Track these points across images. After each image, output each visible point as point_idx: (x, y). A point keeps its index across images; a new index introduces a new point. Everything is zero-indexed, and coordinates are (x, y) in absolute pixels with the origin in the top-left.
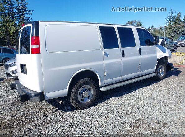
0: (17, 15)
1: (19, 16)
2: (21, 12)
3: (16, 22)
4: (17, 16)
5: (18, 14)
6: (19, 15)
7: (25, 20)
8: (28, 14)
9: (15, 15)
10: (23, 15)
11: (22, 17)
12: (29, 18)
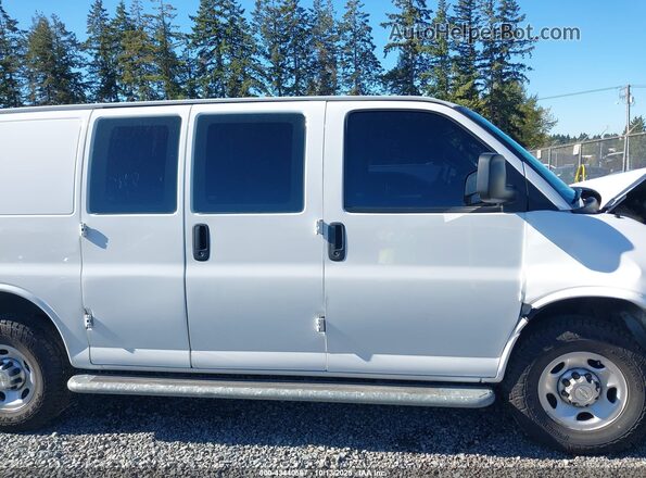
0: (483, 62)
1: (489, 65)
2: (496, 50)
3: (478, 84)
4: (484, 65)
5: (486, 58)
6: (487, 61)
7: (508, 74)
8: (521, 52)
9: (477, 63)
10: (501, 60)
11: (497, 64)
12: (522, 66)
